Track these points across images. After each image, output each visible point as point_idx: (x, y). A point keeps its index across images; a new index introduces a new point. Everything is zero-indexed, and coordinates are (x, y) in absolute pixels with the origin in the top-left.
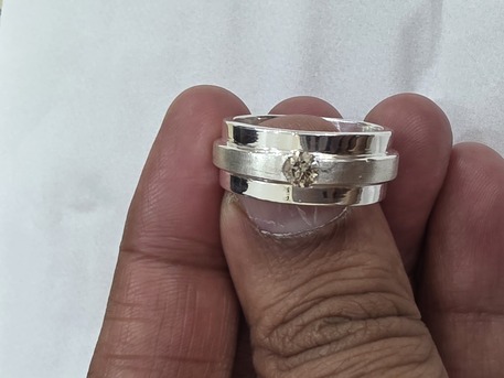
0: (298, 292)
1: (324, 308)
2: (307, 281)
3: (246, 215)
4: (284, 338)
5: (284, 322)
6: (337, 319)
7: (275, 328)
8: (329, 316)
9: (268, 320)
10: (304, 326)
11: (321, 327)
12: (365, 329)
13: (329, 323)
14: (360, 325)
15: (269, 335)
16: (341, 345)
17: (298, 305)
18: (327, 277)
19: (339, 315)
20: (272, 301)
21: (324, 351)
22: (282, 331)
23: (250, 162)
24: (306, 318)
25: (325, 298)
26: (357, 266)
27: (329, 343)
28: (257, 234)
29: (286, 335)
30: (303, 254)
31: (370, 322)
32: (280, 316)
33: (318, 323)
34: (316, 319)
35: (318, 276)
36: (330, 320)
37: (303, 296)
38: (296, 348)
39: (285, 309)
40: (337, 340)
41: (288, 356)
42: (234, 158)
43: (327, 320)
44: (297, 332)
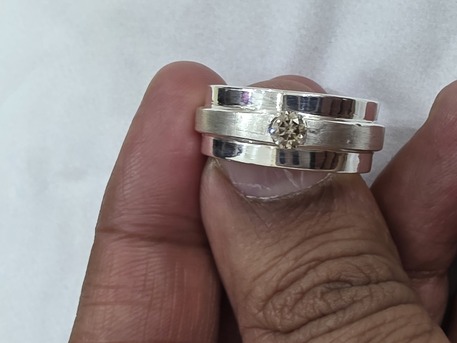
0: (291, 255)
1: (323, 272)
2: (299, 244)
3: (229, 181)
4: (281, 310)
5: (278, 291)
6: (339, 285)
7: (269, 298)
8: (329, 281)
9: (260, 291)
10: (303, 294)
11: (323, 294)
12: (371, 295)
13: (331, 290)
14: (364, 292)
15: (263, 308)
16: (348, 315)
17: (293, 270)
18: (320, 239)
19: (338, 280)
20: (263, 269)
21: (330, 322)
22: (278, 301)
23: (235, 122)
24: (305, 283)
25: (320, 261)
26: (348, 227)
27: (334, 312)
28: (242, 199)
29: (284, 305)
30: (292, 215)
31: (374, 287)
32: (273, 284)
33: (319, 290)
34: (315, 286)
35: (309, 238)
36: (332, 286)
37: (296, 259)
38: (297, 319)
39: (279, 275)
40: (343, 309)
41: (289, 331)
42: (218, 120)
43: (327, 285)
44: (297, 301)
